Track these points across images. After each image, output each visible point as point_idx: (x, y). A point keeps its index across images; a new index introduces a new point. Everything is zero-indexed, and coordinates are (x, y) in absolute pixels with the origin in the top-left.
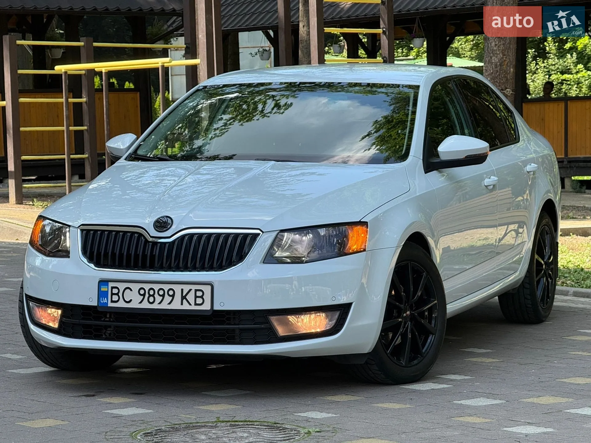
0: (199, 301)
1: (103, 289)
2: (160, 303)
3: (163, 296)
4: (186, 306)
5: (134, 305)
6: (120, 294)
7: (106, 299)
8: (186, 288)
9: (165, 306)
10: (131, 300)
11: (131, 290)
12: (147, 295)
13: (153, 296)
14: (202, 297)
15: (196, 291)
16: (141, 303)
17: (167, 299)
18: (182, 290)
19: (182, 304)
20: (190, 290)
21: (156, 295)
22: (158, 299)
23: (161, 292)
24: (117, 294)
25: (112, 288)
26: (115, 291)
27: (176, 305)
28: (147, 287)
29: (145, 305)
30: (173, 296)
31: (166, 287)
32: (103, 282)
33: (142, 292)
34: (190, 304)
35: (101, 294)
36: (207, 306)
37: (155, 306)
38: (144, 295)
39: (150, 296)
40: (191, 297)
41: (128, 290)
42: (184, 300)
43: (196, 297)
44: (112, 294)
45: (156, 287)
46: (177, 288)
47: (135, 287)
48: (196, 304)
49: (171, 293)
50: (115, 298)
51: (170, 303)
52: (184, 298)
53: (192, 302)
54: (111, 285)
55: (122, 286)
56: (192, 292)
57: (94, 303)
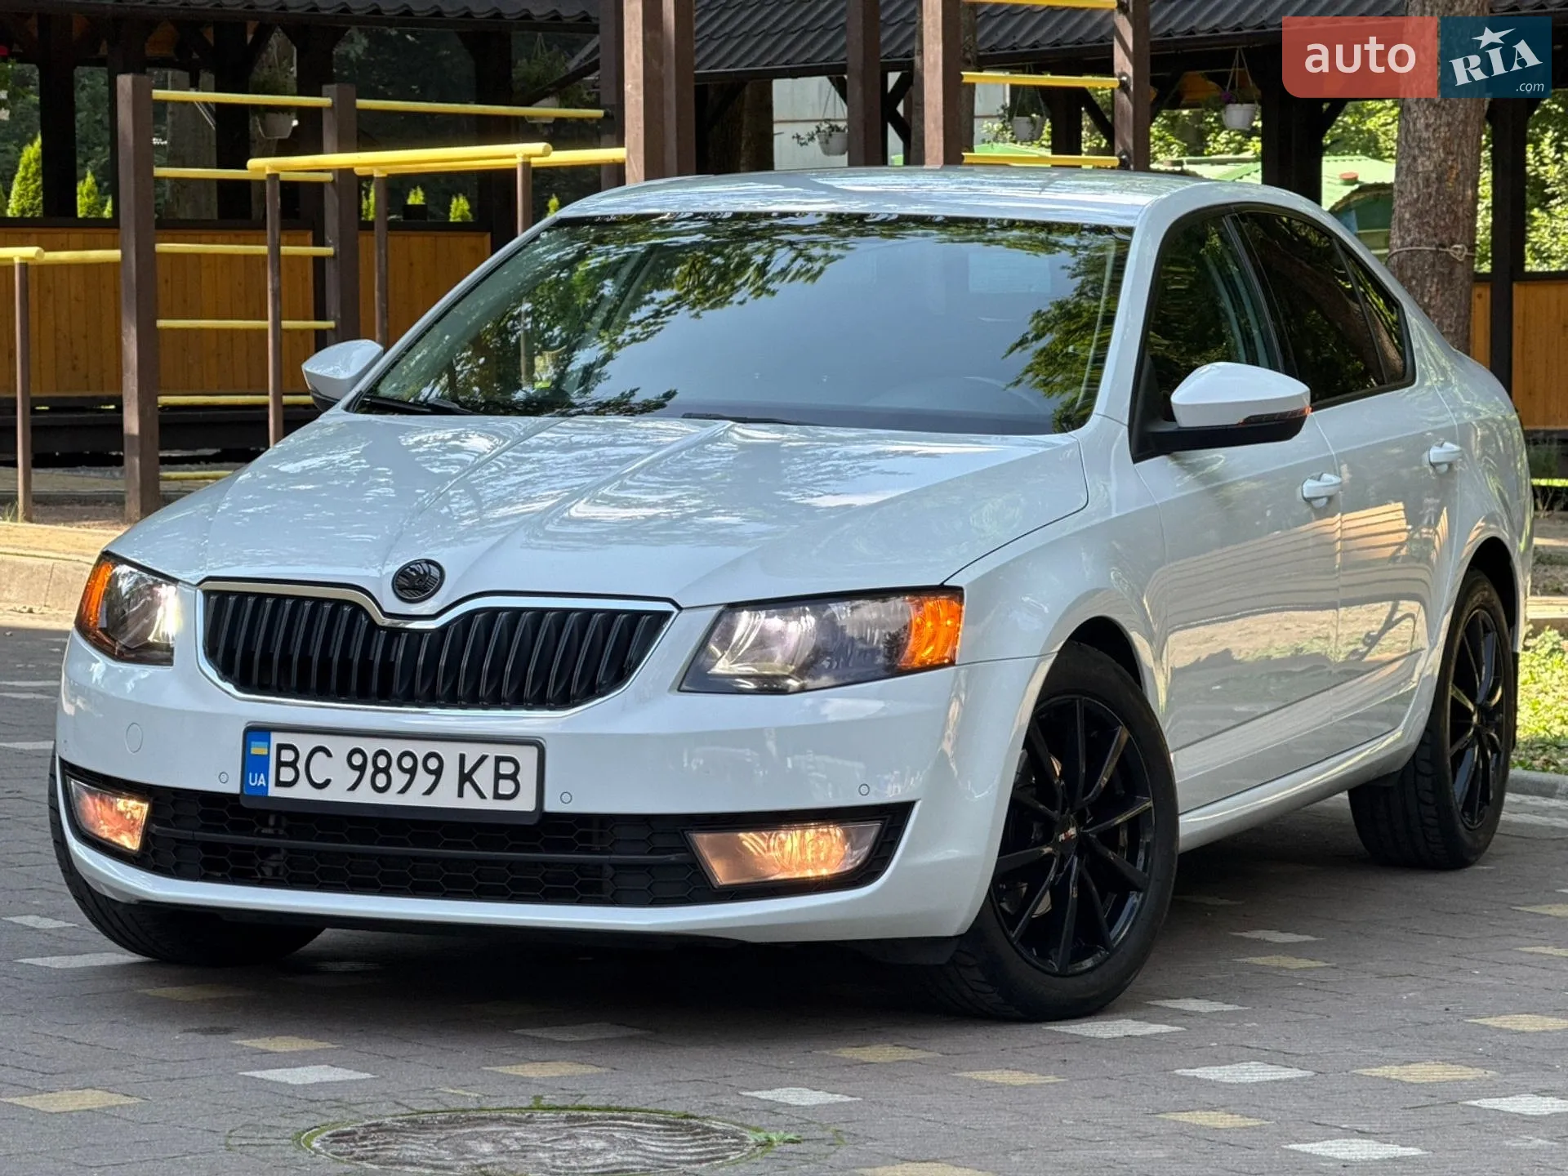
0: (506, 787)
1: (257, 749)
2: (403, 791)
3: (412, 772)
4: (471, 802)
5: (336, 794)
6: (301, 765)
7: (262, 776)
8: (473, 752)
9: (415, 798)
10: (328, 782)
11: (329, 754)
12: (370, 770)
13: (386, 771)
14: (513, 777)
15: (499, 760)
16: (353, 788)
17: (423, 780)
18: (462, 758)
19: (461, 794)
20: (483, 758)
21: (394, 771)
22: (400, 779)
23: (407, 763)
24: (293, 764)
25: (281, 747)
26: (287, 756)
27: (446, 797)
28: (370, 747)
29: (365, 795)
30: (438, 773)
31: (420, 749)
32: (256, 732)
33: (357, 760)
34: (482, 796)
35: (252, 764)
36: (525, 803)
37: (391, 798)
38: (361, 769)
39: (377, 770)
40: (484, 777)
41: (320, 755)
42: (467, 786)
43: (498, 776)
44: (280, 764)
45: (395, 748)
46: (450, 753)
47: (340, 747)
48: (497, 796)
49: (433, 764)
50: (287, 774)
51: (429, 792)
52: (465, 777)
53: (488, 791)
54: (277, 738)
55: (305, 744)
56: (489, 765)
57: (233, 787)
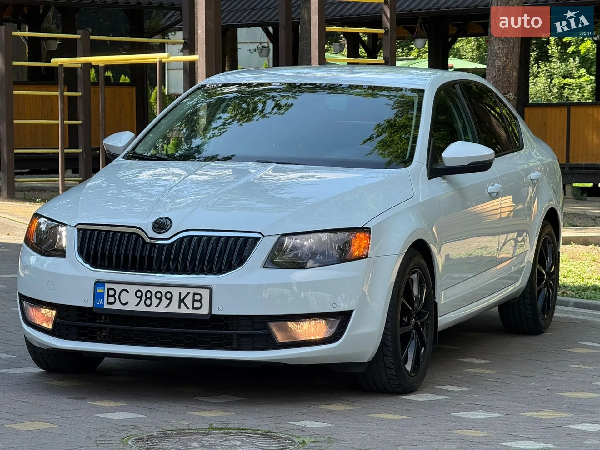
0: (197, 305)
1: (100, 290)
2: (157, 306)
3: (161, 299)
4: (183, 310)
5: (131, 307)
6: (117, 296)
7: (102, 300)
8: (184, 291)
9: (162, 309)
10: (127, 303)
11: (128, 292)
12: (144, 298)
13: (150, 298)
14: (200, 301)
15: (194, 294)
16: (137, 305)
17: (165, 302)
18: (180, 293)
19: (179, 307)
20: (189, 293)
21: (153, 298)
22: (155, 302)
23: (159, 295)
24: (114, 296)
25: (109, 289)
26: (112, 293)
27: (174, 309)
28: (144, 289)
29: (142, 308)
30: (171, 299)
31: (164, 290)
32: (99, 283)
33: (139, 294)
34: (188, 308)
35: (97, 296)
36: (205, 311)
37: (152, 309)
38: (141, 298)
39: (147, 298)
40: (189, 301)
41: (124, 292)
42: (182, 304)
43: (194, 301)
44: (109, 296)
45: (154, 290)
46: (175, 292)
47: (132, 289)
48: (194, 308)
49: (169, 296)
50: (111, 300)
51: (167, 307)
52: (181, 301)
53: (190, 306)
54: (107, 286)
55: (118, 288)
56: (190, 296)
57: (90, 304)
